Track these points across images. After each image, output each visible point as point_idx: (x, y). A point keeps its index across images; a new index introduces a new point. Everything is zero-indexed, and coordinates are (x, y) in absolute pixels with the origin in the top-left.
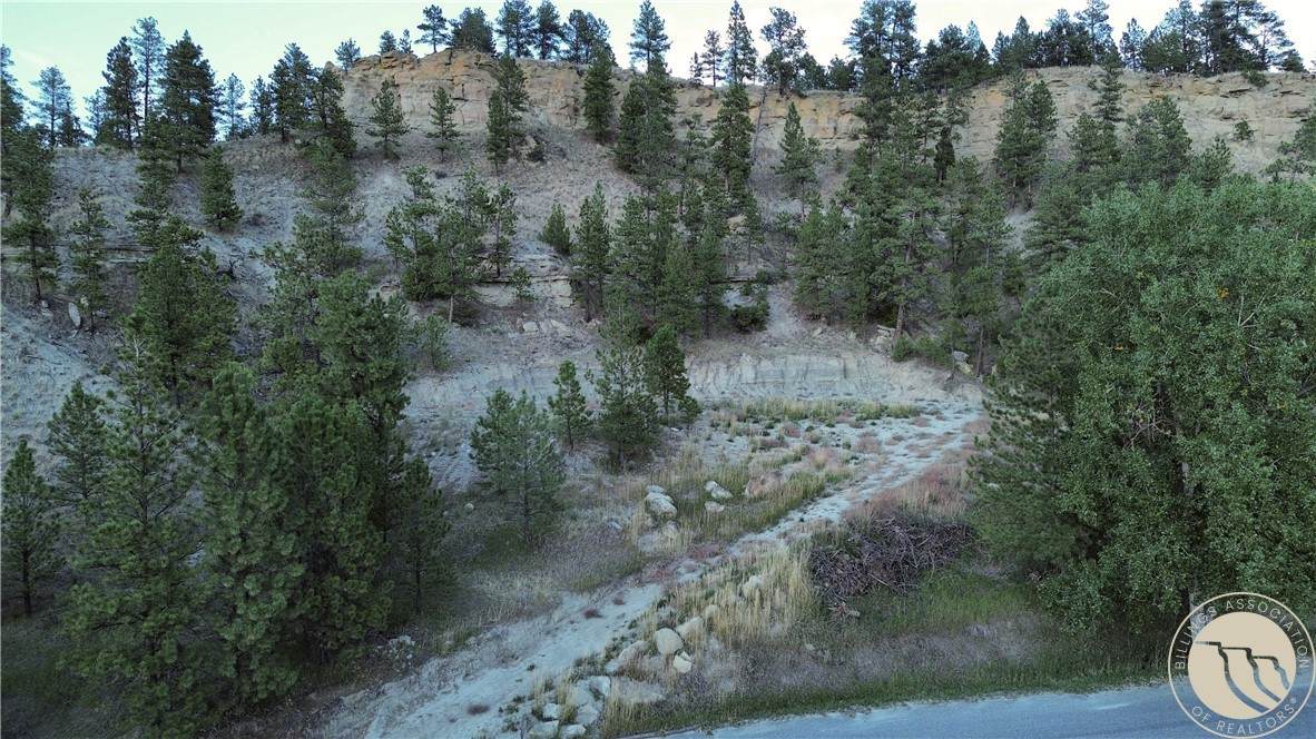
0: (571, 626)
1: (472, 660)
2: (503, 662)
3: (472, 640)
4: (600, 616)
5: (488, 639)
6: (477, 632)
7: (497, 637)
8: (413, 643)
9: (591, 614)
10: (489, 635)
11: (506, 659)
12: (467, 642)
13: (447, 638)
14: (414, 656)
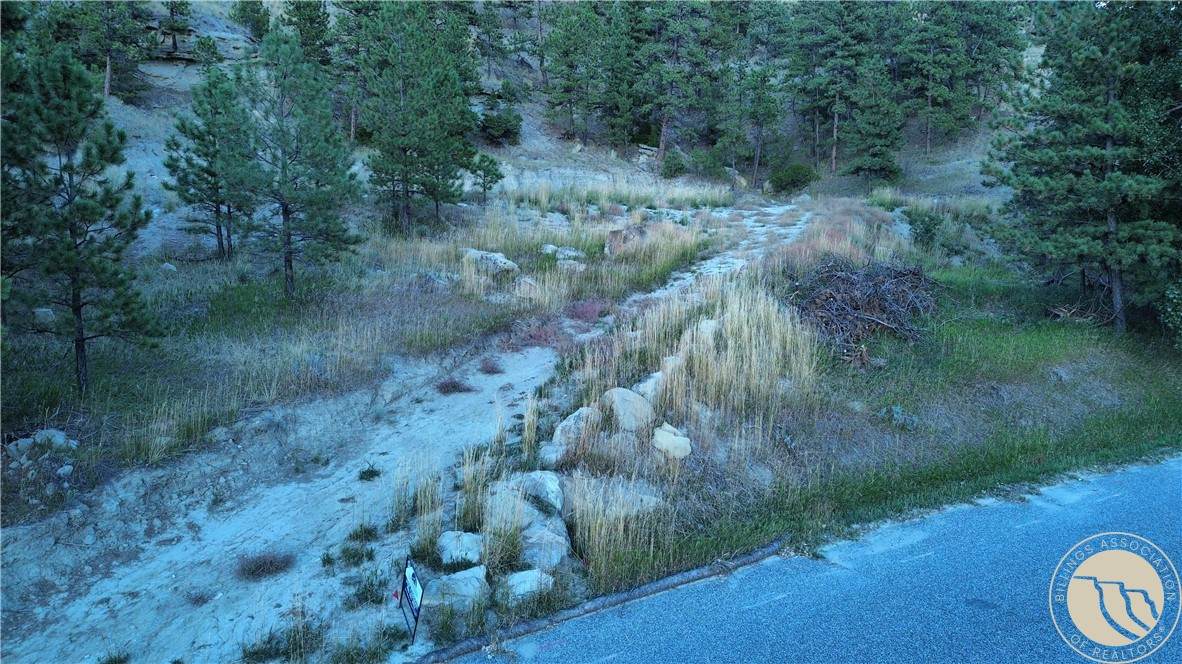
0: (418, 408)
1: (224, 472)
2: (297, 471)
3: (220, 433)
4: (468, 390)
5: (258, 431)
6: (231, 418)
7: (276, 427)
8: (74, 444)
9: (450, 388)
10: (257, 422)
11: (302, 466)
12: (208, 436)
13: (161, 433)
14: (77, 468)
